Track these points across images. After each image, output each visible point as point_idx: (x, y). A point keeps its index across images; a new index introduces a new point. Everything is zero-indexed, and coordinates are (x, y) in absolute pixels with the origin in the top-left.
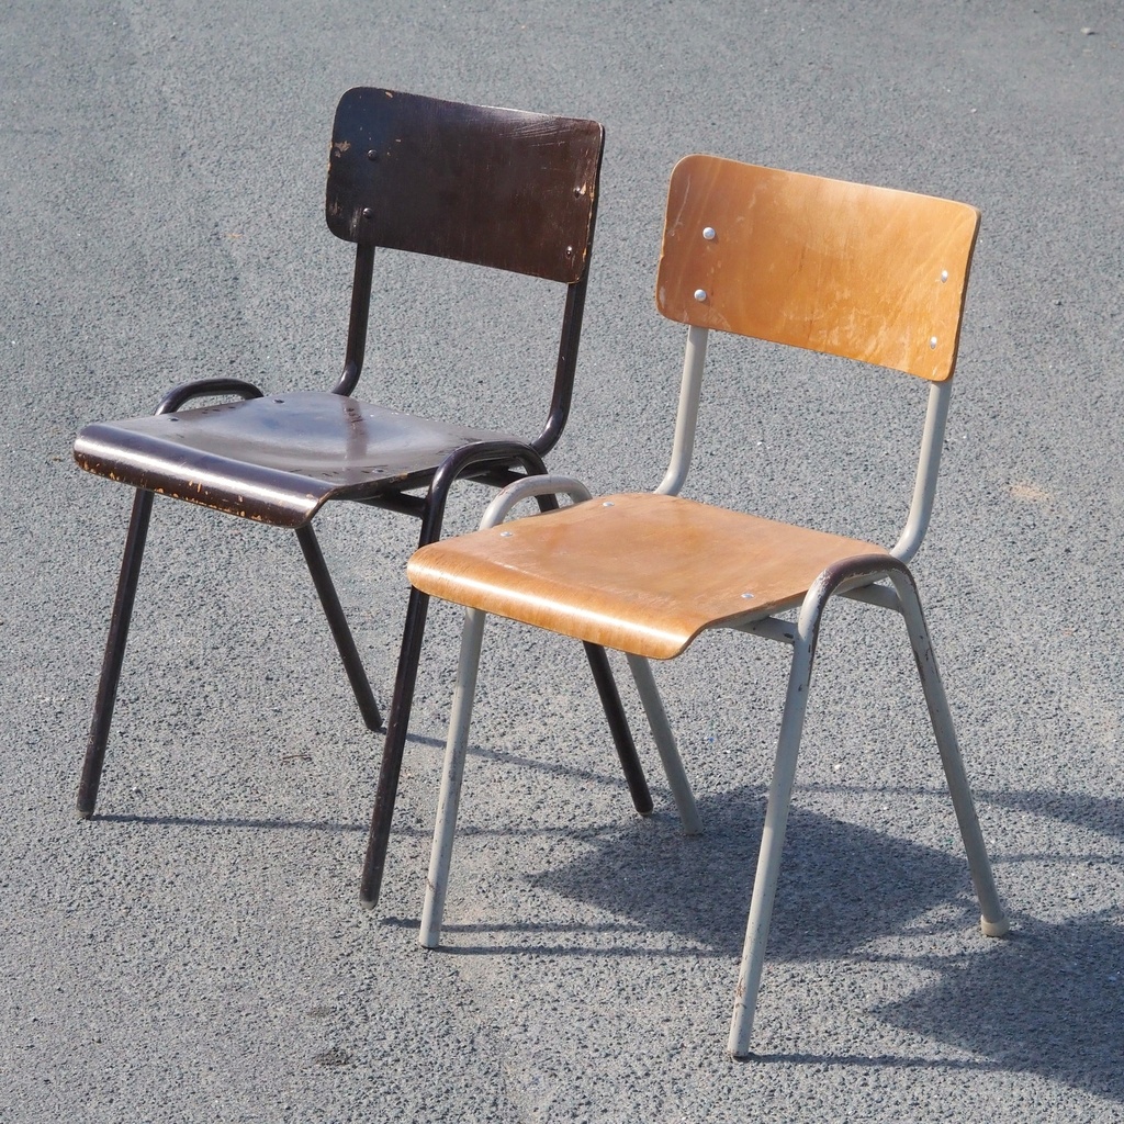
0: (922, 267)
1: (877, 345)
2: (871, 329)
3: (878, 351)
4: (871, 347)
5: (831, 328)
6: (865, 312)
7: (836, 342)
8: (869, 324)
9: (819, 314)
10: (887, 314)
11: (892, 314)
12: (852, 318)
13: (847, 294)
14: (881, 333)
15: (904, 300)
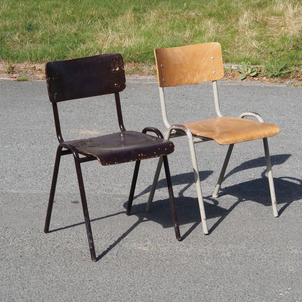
0: (204, 59)
1: (196, 79)
2: (194, 76)
3: (197, 80)
4: (195, 80)
5: (185, 79)
6: (191, 73)
7: (186, 81)
8: (193, 75)
9: (182, 76)
10: (197, 71)
11: (198, 71)
12: (189, 75)
13: (186, 70)
14: (197, 76)
15: (201, 67)
